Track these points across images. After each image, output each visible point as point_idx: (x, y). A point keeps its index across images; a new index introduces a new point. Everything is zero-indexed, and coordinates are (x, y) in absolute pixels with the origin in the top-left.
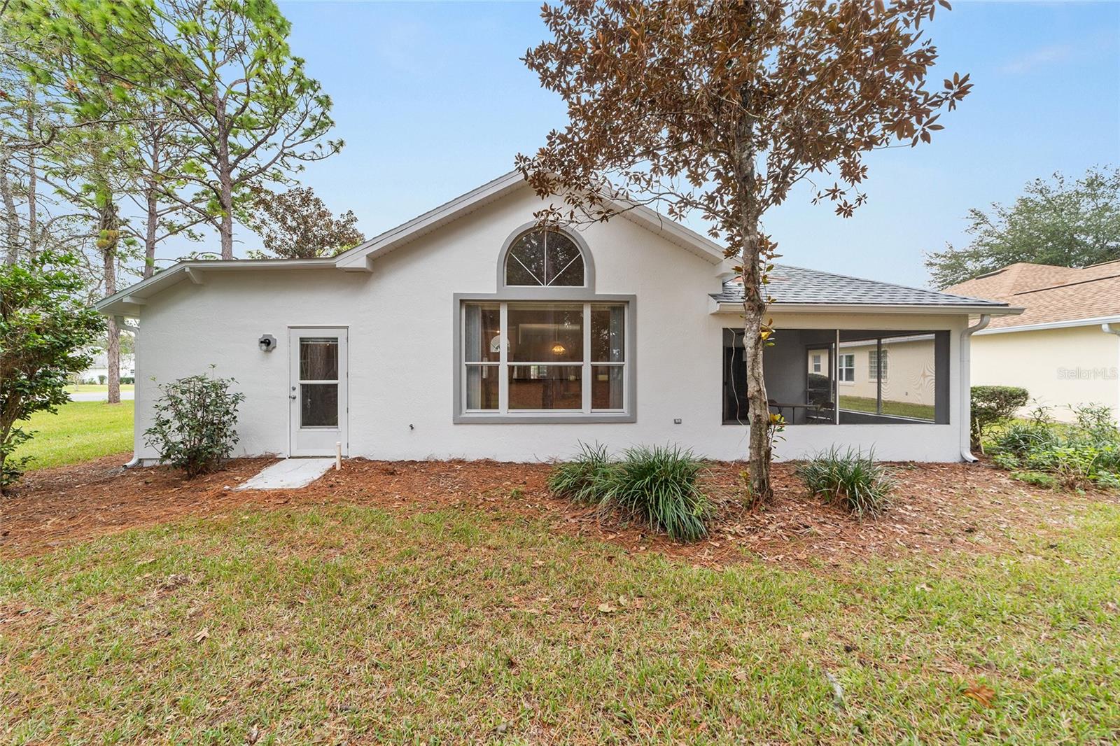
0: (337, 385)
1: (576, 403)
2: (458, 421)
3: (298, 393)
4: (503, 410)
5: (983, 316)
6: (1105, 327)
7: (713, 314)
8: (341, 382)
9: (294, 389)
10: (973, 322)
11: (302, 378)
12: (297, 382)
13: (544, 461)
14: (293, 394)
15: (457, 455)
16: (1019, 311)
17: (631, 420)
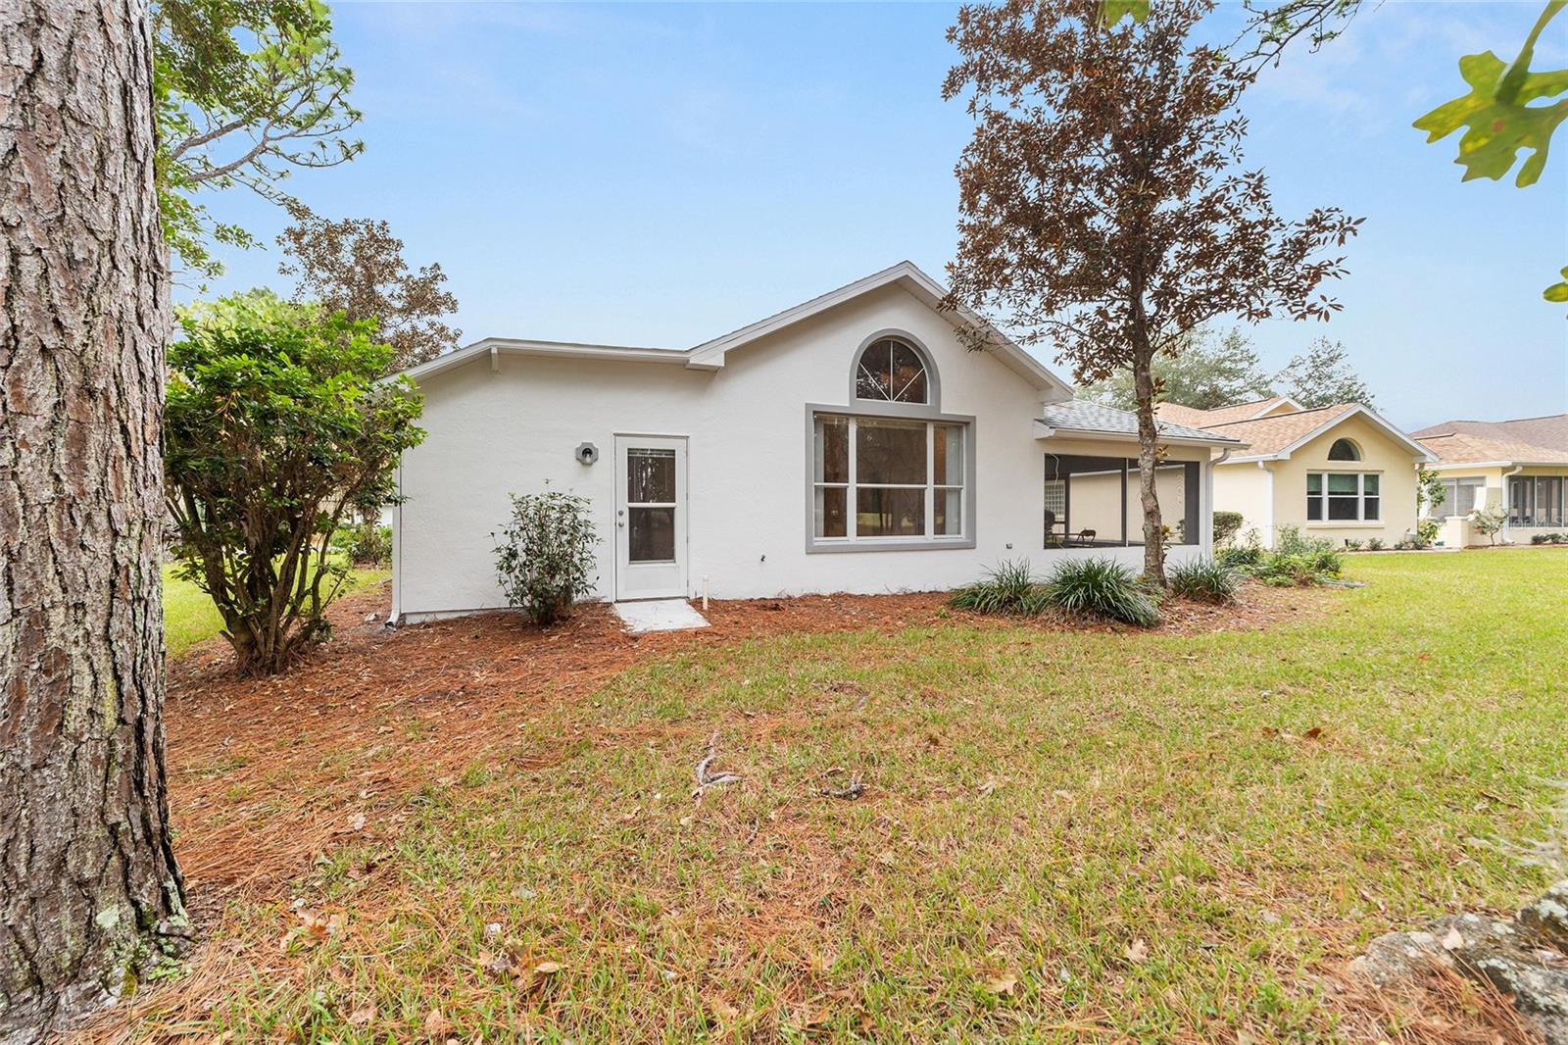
0: (673, 508)
1: (920, 530)
2: (811, 551)
3: (625, 519)
4: (852, 537)
5: (1225, 450)
6: (1261, 464)
7: (1038, 440)
8: (679, 505)
9: (621, 514)
10: (1215, 455)
11: (631, 500)
12: (625, 505)
13: (895, 592)
14: (620, 520)
15: (810, 588)
16: (1246, 447)
17: (970, 546)
